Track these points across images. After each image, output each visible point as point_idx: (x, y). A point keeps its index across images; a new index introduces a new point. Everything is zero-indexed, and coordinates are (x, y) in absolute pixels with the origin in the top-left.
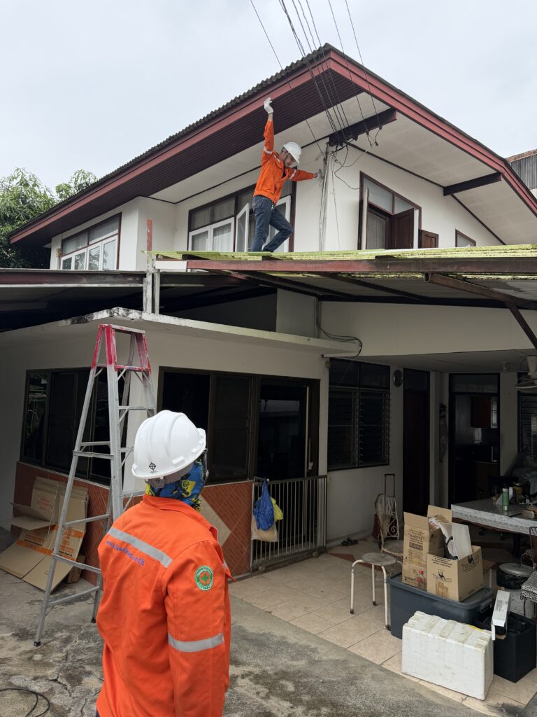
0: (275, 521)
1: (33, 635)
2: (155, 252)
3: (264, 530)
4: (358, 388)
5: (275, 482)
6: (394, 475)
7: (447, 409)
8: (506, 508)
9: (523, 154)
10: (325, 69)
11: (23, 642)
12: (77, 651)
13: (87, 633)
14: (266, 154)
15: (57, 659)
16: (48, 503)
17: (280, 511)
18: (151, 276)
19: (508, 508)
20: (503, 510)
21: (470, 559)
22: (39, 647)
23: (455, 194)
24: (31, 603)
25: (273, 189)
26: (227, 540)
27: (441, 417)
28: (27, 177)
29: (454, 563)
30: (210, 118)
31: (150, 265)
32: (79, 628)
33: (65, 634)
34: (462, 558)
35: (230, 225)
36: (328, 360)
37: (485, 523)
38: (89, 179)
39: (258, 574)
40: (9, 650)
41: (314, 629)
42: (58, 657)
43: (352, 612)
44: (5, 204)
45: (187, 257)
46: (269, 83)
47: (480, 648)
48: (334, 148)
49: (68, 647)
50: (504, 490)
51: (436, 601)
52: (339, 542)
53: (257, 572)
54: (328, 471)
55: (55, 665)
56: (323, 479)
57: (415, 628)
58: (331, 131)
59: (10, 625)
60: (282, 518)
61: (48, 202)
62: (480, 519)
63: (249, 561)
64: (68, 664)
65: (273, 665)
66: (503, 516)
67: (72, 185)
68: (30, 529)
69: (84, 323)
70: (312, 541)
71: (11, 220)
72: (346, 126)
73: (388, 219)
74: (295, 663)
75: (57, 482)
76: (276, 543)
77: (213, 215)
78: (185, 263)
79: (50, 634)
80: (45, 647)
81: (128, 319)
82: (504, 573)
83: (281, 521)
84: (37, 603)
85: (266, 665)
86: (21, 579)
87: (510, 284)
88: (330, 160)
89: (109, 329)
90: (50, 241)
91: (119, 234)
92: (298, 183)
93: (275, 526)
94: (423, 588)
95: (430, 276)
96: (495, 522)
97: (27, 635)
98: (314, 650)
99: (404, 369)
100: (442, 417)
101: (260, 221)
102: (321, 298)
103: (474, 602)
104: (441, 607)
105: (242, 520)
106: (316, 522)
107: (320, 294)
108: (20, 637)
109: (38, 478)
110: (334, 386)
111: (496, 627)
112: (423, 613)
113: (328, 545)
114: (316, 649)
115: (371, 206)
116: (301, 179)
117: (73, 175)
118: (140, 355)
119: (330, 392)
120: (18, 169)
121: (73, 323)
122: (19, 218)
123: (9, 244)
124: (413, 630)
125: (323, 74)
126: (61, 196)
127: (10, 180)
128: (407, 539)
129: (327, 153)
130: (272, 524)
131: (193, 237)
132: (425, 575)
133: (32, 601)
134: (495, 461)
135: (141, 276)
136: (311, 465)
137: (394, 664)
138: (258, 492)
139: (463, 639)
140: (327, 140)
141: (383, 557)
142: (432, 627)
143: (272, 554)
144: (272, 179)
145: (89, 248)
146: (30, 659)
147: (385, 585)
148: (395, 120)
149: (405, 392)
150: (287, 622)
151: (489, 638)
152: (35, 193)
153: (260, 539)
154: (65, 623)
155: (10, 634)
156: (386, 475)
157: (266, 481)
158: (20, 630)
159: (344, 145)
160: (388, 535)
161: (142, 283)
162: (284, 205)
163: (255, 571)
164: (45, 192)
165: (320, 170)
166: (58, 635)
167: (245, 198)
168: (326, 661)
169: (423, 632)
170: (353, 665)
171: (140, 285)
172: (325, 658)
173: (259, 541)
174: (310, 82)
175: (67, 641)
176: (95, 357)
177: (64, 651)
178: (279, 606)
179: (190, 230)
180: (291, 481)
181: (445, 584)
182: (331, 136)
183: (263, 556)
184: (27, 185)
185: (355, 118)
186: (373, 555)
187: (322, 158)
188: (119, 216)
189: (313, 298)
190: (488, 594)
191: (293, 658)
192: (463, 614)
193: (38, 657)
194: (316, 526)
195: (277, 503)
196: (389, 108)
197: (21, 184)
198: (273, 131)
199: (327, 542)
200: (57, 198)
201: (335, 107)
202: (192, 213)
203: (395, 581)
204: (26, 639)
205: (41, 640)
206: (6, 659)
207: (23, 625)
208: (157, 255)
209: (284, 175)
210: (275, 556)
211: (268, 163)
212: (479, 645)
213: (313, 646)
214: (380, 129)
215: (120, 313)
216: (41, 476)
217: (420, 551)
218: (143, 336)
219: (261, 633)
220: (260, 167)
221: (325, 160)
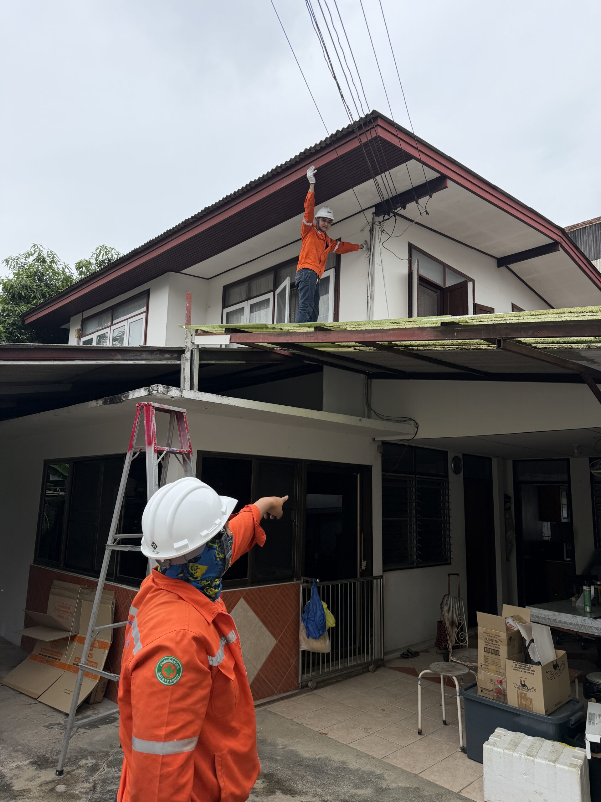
0: (327, 628)
1: (53, 763)
2: (194, 327)
3: (315, 638)
4: (414, 476)
5: (326, 583)
6: (458, 575)
7: (512, 500)
8: (588, 609)
9: (578, 225)
10: (374, 135)
11: (43, 771)
12: (105, 781)
13: (116, 760)
14: (305, 226)
15: (84, 790)
16: (67, 610)
17: (332, 616)
18: (190, 352)
19: (591, 609)
20: (585, 612)
21: (555, 665)
22: (62, 776)
23: (510, 266)
24: (49, 727)
25: (318, 261)
26: (272, 652)
27: (505, 509)
28: (45, 254)
29: (538, 669)
30: (249, 188)
31: (189, 340)
32: (107, 754)
33: (90, 762)
34: (545, 664)
35: (268, 300)
36: (380, 444)
37: (565, 627)
38: (112, 255)
39: (308, 691)
40: (27, 780)
41: (377, 752)
42: (84, 788)
43: (420, 733)
44: (20, 282)
45: (229, 331)
46: (313, 151)
47: (575, 768)
48: (381, 218)
49: (96, 776)
50: (585, 588)
51: (519, 715)
52: (398, 654)
53: (306, 689)
54: (384, 571)
55: (83, 797)
56: (379, 580)
57: (498, 747)
58: (378, 200)
59: (27, 753)
60: (334, 625)
61: (68, 279)
62: (560, 621)
63: (298, 677)
64: (96, 796)
65: (333, 794)
66: (585, 618)
67: (93, 261)
68: (47, 641)
69: (117, 402)
70: (368, 654)
71: (26, 299)
72: (394, 194)
73: (439, 292)
74: (359, 792)
75: (79, 586)
76: (328, 654)
77: (249, 290)
78: (228, 337)
79: (74, 761)
80: (68, 776)
81: (168, 397)
82: (592, 684)
83: (333, 628)
84: (55, 726)
85: (326, 795)
86: (36, 699)
87: (584, 354)
88: (377, 231)
89: (148, 407)
90: (69, 321)
91: (147, 312)
92: (343, 256)
93: (326, 633)
94: (502, 700)
95: (502, 342)
96: (577, 625)
97: (47, 763)
98: (381, 777)
99: (464, 455)
100: (507, 509)
101: (303, 296)
102: (371, 376)
103: (563, 714)
104: (524, 722)
105: (288, 627)
106: (372, 631)
107: (371, 370)
108: (39, 765)
109: (55, 582)
110: (387, 474)
111: (591, 743)
112: (505, 730)
113: (387, 658)
114: (382, 775)
115: (421, 279)
116: (346, 252)
117: (94, 251)
118: (180, 435)
119: (384, 480)
120: (35, 245)
121: (104, 403)
122: (35, 297)
123: (23, 324)
124: (495, 749)
125: (371, 141)
126: (81, 273)
127: (27, 257)
128: (481, 643)
129: (373, 224)
130: (324, 632)
131: (228, 314)
132: (504, 686)
133: (50, 724)
134: (569, 559)
135: (179, 352)
136: (364, 563)
137: (474, 791)
138: (307, 595)
139: (554, 758)
140: (374, 210)
141: (453, 667)
142: (516, 745)
143: (323, 668)
144: (315, 251)
145: (113, 327)
146: (52, 790)
147: (458, 698)
148: (447, 187)
149: (465, 479)
150: (346, 745)
151: (583, 756)
152: (53, 270)
153: (310, 650)
154: (90, 749)
155: (27, 762)
156: (449, 575)
157: (316, 582)
158: (38, 757)
159: (392, 215)
160: (456, 642)
161: (180, 360)
162: (328, 278)
163: (304, 688)
164: (63, 269)
165: (366, 241)
166: (83, 762)
167: (284, 272)
168: (395, 789)
169: (507, 751)
170: (427, 794)
171: (178, 362)
172: (393, 785)
173: (308, 652)
174: (358, 149)
175: (94, 769)
176: (132, 438)
177: (91, 781)
178: (335, 727)
179: (224, 306)
180: (343, 582)
181: (529, 695)
182: (377, 206)
183: (313, 670)
184: (44, 261)
185: (403, 186)
186: (443, 664)
187: (368, 228)
188: (146, 294)
189: (362, 375)
190: (578, 706)
191: (357, 786)
192: (551, 730)
193: (61, 788)
194: (372, 636)
195: (328, 607)
196: (439, 175)
197: (37, 262)
198: (313, 203)
199: (385, 654)
200: (76, 276)
201: (383, 175)
202: (227, 289)
203: (470, 693)
204: (46, 768)
205: (64, 769)
206: (25, 790)
207: (42, 752)
208: (197, 330)
209: (327, 246)
210: (327, 670)
211: (308, 235)
212: (572, 765)
213: (378, 772)
214: (431, 197)
215: (159, 391)
216: (59, 579)
217: (496, 657)
218: (185, 415)
219: (317, 757)
220: (301, 239)
221: (372, 230)
